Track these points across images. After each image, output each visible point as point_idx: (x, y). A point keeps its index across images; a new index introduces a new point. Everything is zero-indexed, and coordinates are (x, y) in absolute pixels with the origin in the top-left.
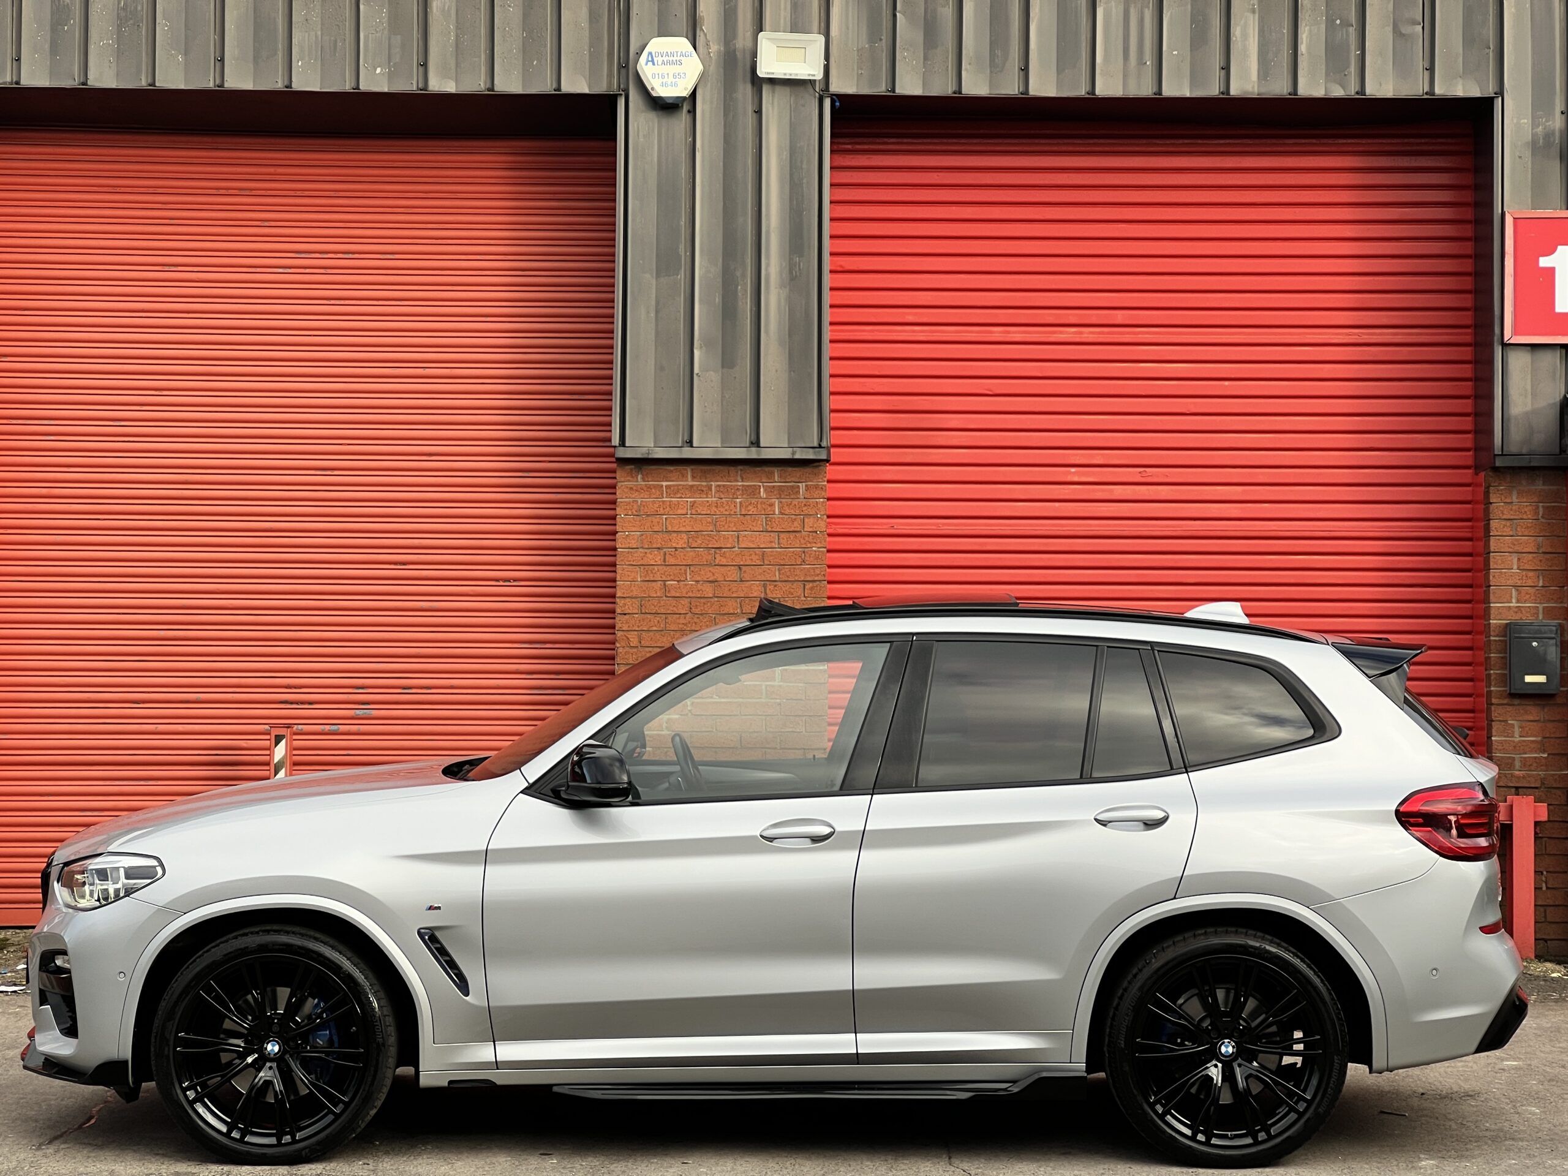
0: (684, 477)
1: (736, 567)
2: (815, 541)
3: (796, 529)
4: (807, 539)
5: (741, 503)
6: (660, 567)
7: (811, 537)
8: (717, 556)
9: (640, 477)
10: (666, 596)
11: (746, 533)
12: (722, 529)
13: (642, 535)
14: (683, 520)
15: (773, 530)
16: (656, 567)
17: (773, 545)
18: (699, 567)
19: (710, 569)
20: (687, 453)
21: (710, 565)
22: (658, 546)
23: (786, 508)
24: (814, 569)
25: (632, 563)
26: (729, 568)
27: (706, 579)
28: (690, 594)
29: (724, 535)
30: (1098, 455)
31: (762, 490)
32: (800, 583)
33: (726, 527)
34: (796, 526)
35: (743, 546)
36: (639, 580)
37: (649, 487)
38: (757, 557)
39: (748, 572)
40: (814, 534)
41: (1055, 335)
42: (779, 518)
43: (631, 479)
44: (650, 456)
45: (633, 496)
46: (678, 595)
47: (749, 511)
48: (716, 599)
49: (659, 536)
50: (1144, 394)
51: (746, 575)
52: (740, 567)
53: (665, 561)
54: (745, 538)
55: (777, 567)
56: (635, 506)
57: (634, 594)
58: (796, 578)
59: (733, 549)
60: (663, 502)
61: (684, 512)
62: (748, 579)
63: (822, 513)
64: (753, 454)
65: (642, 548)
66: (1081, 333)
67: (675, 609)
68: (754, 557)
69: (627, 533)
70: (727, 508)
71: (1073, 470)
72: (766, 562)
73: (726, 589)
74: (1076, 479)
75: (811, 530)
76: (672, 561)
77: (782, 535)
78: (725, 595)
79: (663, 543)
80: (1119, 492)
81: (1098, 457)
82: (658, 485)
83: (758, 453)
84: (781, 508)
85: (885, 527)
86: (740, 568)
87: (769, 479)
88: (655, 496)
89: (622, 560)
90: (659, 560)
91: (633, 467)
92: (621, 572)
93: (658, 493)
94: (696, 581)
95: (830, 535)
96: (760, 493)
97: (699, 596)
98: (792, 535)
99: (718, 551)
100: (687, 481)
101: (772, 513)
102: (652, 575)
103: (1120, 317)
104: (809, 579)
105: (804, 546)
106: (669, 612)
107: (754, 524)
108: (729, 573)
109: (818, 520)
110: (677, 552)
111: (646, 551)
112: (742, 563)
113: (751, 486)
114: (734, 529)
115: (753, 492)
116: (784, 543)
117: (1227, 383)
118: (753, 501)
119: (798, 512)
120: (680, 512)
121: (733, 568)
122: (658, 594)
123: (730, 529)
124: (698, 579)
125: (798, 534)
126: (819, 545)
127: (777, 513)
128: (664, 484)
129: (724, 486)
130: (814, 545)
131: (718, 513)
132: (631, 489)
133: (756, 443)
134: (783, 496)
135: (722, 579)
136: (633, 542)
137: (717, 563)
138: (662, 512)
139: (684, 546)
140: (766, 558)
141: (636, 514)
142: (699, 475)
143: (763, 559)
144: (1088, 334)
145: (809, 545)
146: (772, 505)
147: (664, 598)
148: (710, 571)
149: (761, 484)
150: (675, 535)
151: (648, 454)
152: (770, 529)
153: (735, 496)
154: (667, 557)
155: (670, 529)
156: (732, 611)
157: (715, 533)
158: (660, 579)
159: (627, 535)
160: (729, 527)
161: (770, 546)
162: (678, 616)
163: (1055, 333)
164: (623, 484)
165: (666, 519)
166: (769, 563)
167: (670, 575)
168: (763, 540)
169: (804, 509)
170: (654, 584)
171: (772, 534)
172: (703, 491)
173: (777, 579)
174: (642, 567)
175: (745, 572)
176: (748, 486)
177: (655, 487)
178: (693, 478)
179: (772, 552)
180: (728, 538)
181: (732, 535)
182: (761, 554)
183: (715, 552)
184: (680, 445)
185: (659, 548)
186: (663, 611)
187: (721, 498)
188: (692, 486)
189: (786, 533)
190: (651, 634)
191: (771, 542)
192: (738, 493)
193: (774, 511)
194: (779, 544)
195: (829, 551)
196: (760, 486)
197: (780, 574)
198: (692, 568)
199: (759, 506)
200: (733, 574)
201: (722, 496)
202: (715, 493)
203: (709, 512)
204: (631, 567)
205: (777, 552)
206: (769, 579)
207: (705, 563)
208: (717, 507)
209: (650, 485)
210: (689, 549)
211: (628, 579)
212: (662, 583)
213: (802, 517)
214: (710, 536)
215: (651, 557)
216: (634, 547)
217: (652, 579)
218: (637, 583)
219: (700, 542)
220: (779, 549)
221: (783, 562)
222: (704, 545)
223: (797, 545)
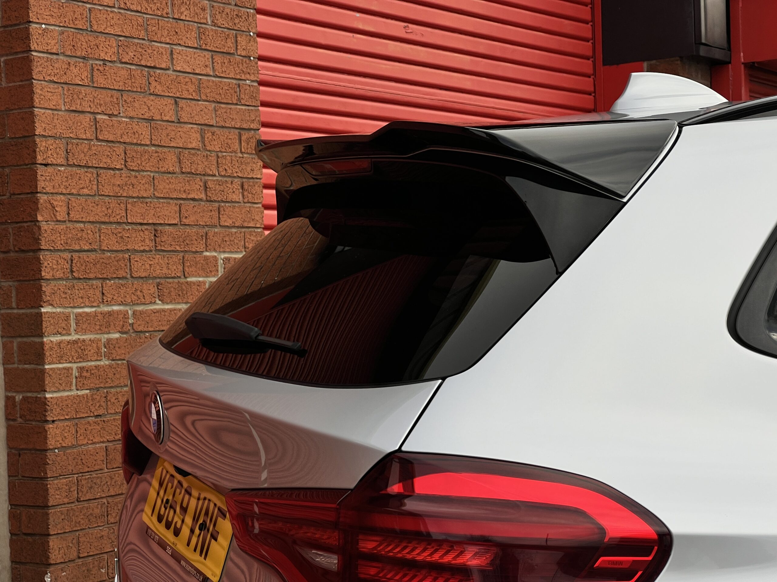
2: (249, 71)
4: (241, 66)
6: (88, 90)
7: (246, 65)
8: (150, 80)
11: (180, 48)
12: (154, 38)
14: (110, 15)
15: (207, 48)
16: (83, 89)
17: (209, 71)
18: (133, 95)
19: (145, 100)
21: (145, 93)
22: (83, 54)
25: (53, 78)
26: (166, 100)
27: (141, 116)
28: (126, 139)
29: (158, 47)
33: (159, 34)
34: (229, 46)
35: (178, 69)
36: (63, 109)
38: (193, 86)
40: (249, 61)
42: (212, 30)
46: (111, 138)
47: (181, 14)
49: (83, 39)
52: (176, 100)
53: (93, 80)
54: (180, 57)
55: (213, 105)
57: (59, 130)
58: (233, 124)
59: (168, 72)
62: (186, 120)
63: (255, 31)
65: (63, 54)
69: (43, 26)
72: (204, 97)
75: (243, 53)
76: (100, 81)
79: (89, 50)
84: (213, 16)
86: (176, 102)
89: (40, 73)
90: (85, 76)
92: (40, 92)
94: (131, 118)
97: (135, 141)
98: (226, 59)
99: (151, 71)
101: (205, 22)
102: (78, 102)
104: (245, 126)
105: (238, 77)
106: (101, 165)
107: (187, 36)
109: (251, 40)
110: (107, 68)
111: (69, 60)
112: (178, 95)
114: (167, 40)
119: (231, 25)
121: (169, 101)
122: (88, 136)
123: (163, 39)
124: (132, 114)
127: (210, 23)
130: (249, 77)
131: (147, 11)
135: (158, 117)
136: (54, 42)
137: (151, 91)
139: (112, 58)
140: (203, 90)
143: (200, 91)
145: (244, 77)
148: (145, 103)
150: (102, 38)
154: (96, 73)
155: (95, 28)
158: (89, 110)
165: (90, 10)
167: (101, 105)
169: (237, 21)
170: (82, 116)
171: (206, 53)
185: (84, 58)
186: (95, 163)
189: (220, 55)
190: (83, 199)
193: (206, 19)
194: (214, 70)
198: (125, 96)
203: (139, 9)
204: (52, 85)
205: (213, 81)
206: (207, 122)
207: (139, 90)
210: (120, 65)
211: (46, 105)
212: (91, 116)
213: (234, 32)
214: (141, 46)
215: (76, 71)
216: (54, 51)
217: (79, 108)
218: (60, 113)
219: (131, 54)
220: (214, 79)
221: (218, 98)
222: (136, 61)
223: (232, 75)
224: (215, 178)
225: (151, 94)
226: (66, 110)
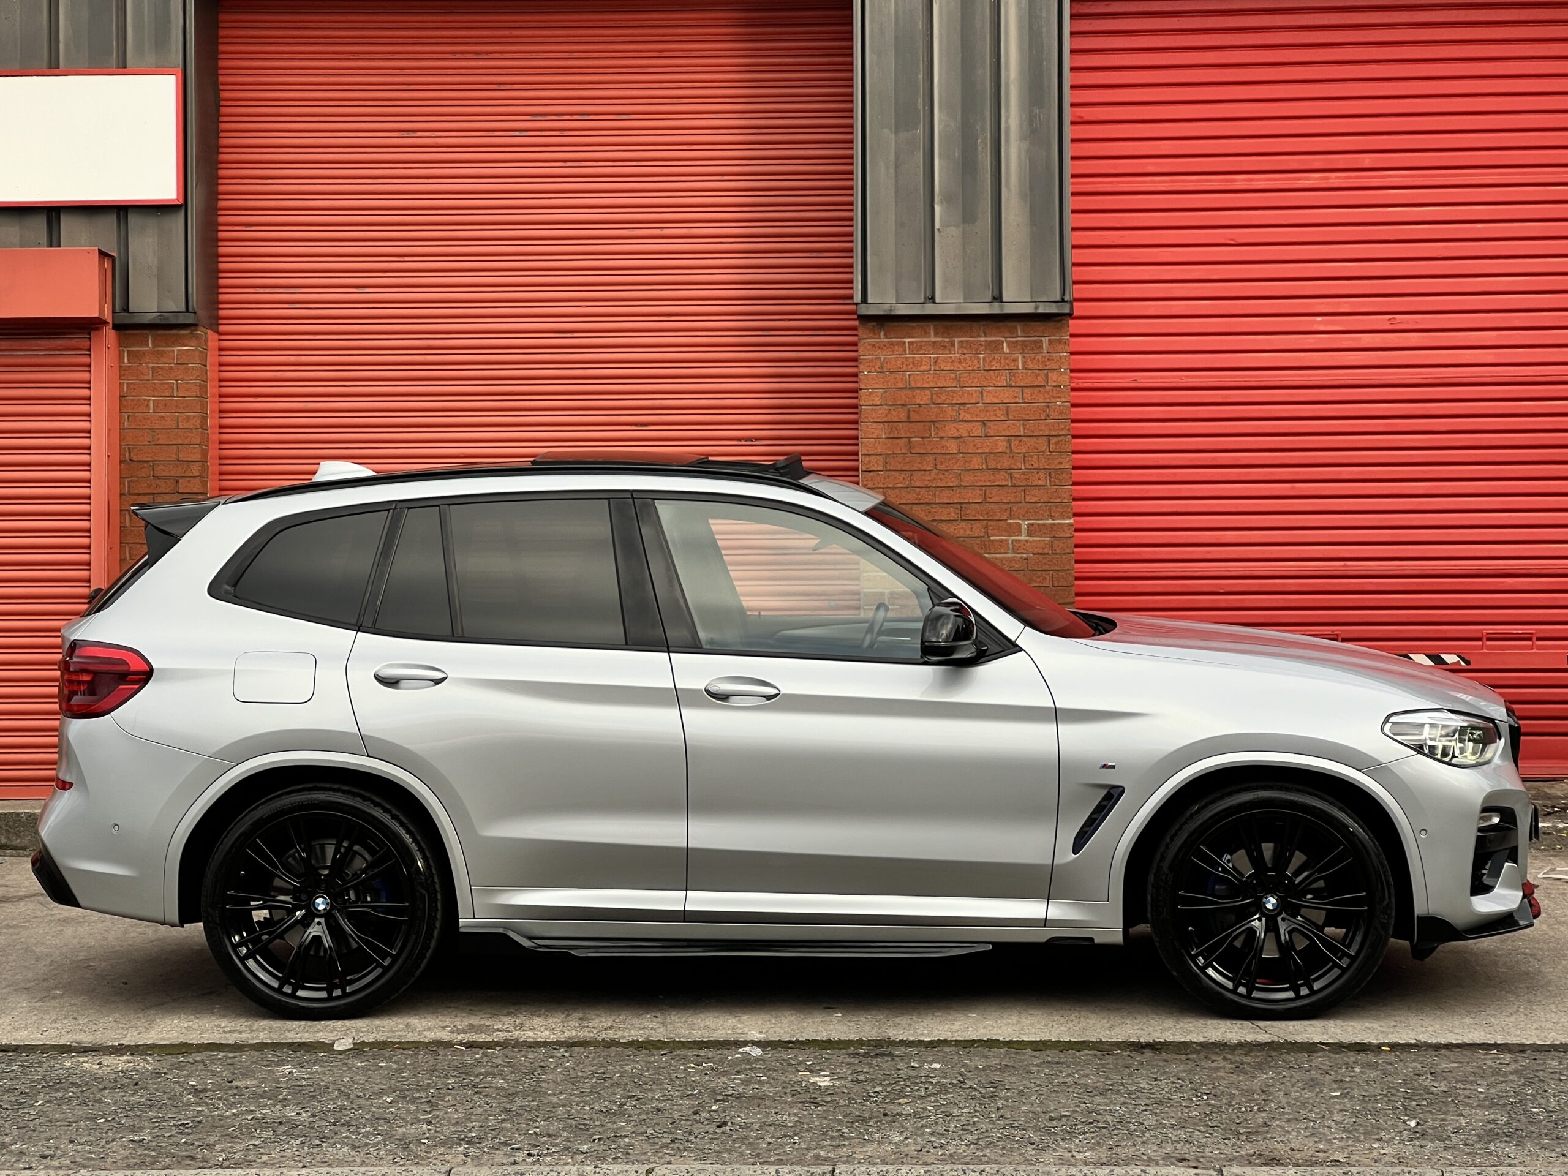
0: (926, 333)
1: (980, 423)
2: (1059, 395)
3: (1040, 384)
4: (1051, 393)
5: (984, 358)
6: (905, 424)
7: (1055, 392)
8: (960, 412)
9: (882, 333)
10: (911, 453)
11: (991, 388)
12: (966, 385)
13: (886, 392)
14: (927, 376)
15: (1017, 385)
16: (900, 424)
17: (1017, 400)
18: (944, 423)
19: (955, 425)
20: (930, 309)
21: (954, 421)
22: (902, 403)
23: (1029, 363)
24: (1059, 423)
25: (874, 420)
26: (974, 423)
27: (950, 436)
28: (935, 451)
29: (968, 391)
30: (1346, 303)
31: (1005, 345)
32: (1044, 438)
33: (970, 382)
34: (1040, 381)
35: (987, 402)
37: (892, 344)
38: (1002, 412)
39: (992, 429)
40: (1058, 389)
41: (1300, 182)
42: (1023, 373)
43: (874, 336)
44: (893, 313)
45: (876, 353)
46: (922, 452)
47: (992, 366)
48: (961, 455)
49: (903, 393)
50: (1392, 239)
51: (990, 431)
52: (984, 422)
53: (909, 417)
54: (989, 394)
55: (1021, 422)
56: (879, 364)
57: (879, 450)
58: (1041, 433)
59: (977, 405)
60: (906, 358)
61: (927, 368)
62: (992, 434)
63: (1066, 367)
64: (996, 309)
65: (886, 405)
66: (1328, 178)
67: (920, 466)
68: (999, 413)
69: (870, 390)
70: (970, 363)
71: (1319, 319)
72: (1011, 418)
73: (972, 445)
74: (1322, 328)
75: (1055, 384)
76: (916, 417)
77: (1026, 390)
78: (970, 451)
79: (907, 400)
80: (1367, 340)
81: (1345, 305)
82: (901, 342)
83: (1001, 308)
84: (1024, 363)
85: (1127, 380)
86: (984, 424)
87: (1012, 334)
88: (898, 353)
89: (865, 418)
90: (903, 416)
91: (875, 324)
92: (864, 429)
93: (901, 349)
94: (941, 438)
95: (1073, 389)
96: (1003, 348)
97: (944, 452)
98: (1036, 390)
100: (930, 337)
101: (1016, 368)
103: (1367, 160)
104: (1053, 433)
105: (1048, 401)
107: (998, 379)
108: (974, 429)
109: (1061, 374)
110: (921, 409)
111: (890, 407)
112: (986, 419)
113: (993, 341)
114: (978, 385)
115: (996, 347)
116: (1028, 398)
117: (1479, 226)
118: (996, 356)
119: (1041, 367)
120: (922, 368)
121: (977, 423)
122: (903, 451)
123: (974, 385)
124: (942, 435)
125: (1041, 389)
126: (1063, 400)
127: (1020, 367)
128: (907, 340)
129: (967, 341)
130: (1058, 400)
131: (962, 369)
132: (874, 345)
133: (998, 298)
134: (1026, 351)
135: (967, 435)
136: (877, 399)
137: (961, 419)
138: (905, 368)
139: (927, 402)
140: (1010, 414)
141: (880, 370)
142: (942, 330)
143: (1007, 414)
144: (1335, 179)
145: (1053, 400)
146: (1015, 360)
147: (909, 454)
148: (954, 427)
149: (1003, 339)
150: (918, 391)
151: (891, 310)
152: (1013, 384)
153: (978, 352)
154: (912, 413)
155: (913, 385)
156: (977, 467)
157: (959, 389)
158: (905, 436)
159: (871, 392)
160: (973, 382)
161: (1013, 401)
162: (923, 472)
163: (1300, 179)
164: (865, 341)
165: (909, 375)
166: (1013, 418)
167: (914, 432)
168: (1007, 395)
169: (1048, 363)
170: (899, 440)
171: (1016, 389)
172: (946, 347)
173: (1022, 434)
174: (886, 424)
175: (989, 427)
176: (990, 341)
177: (898, 343)
178: (936, 334)
179: (1016, 407)
180: (972, 394)
181: (976, 391)
182: (1005, 409)
183: (960, 408)
184: (922, 301)
185: (903, 405)
186: (908, 468)
187: (964, 354)
188: (934, 342)
189: (1029, 388)
190: (897, 491)
191: (1016, 397)
192: (981, 349)
193: (1018, 366)
194: (1023, 399)
195: (1073, 405)
196: (1003, 341)
197: (1024, 429)
198: (937, 425)
199: (1003, 361)
200: (977, 430)
201: (965, 352)
202: (958, 349)
203: (952, 368)
204: (875, 424)
205: (1021, 407)
206: (1013, 434)
207: (950, 419)
208: (960, 362)
209: (893, 342)
210: (933, 406)
211: (871, 436)
212: (906, 440)
213: (1046, 371)
214: (953, 392)
215: (895, 414)
216: (878, 404)
217: (896, 436)
218: (881, 440)
219: (944, 398)
220: (1023, 405)
221: (1027, 417)
222: (948, 401)
223: (1041, 400)
224: (1021, 471)
225: (960, 421)
226: (886, 438)
